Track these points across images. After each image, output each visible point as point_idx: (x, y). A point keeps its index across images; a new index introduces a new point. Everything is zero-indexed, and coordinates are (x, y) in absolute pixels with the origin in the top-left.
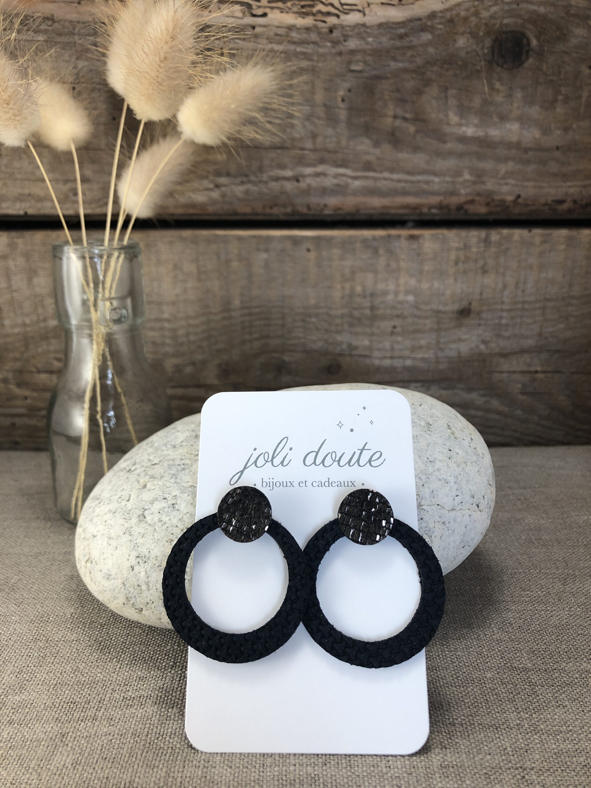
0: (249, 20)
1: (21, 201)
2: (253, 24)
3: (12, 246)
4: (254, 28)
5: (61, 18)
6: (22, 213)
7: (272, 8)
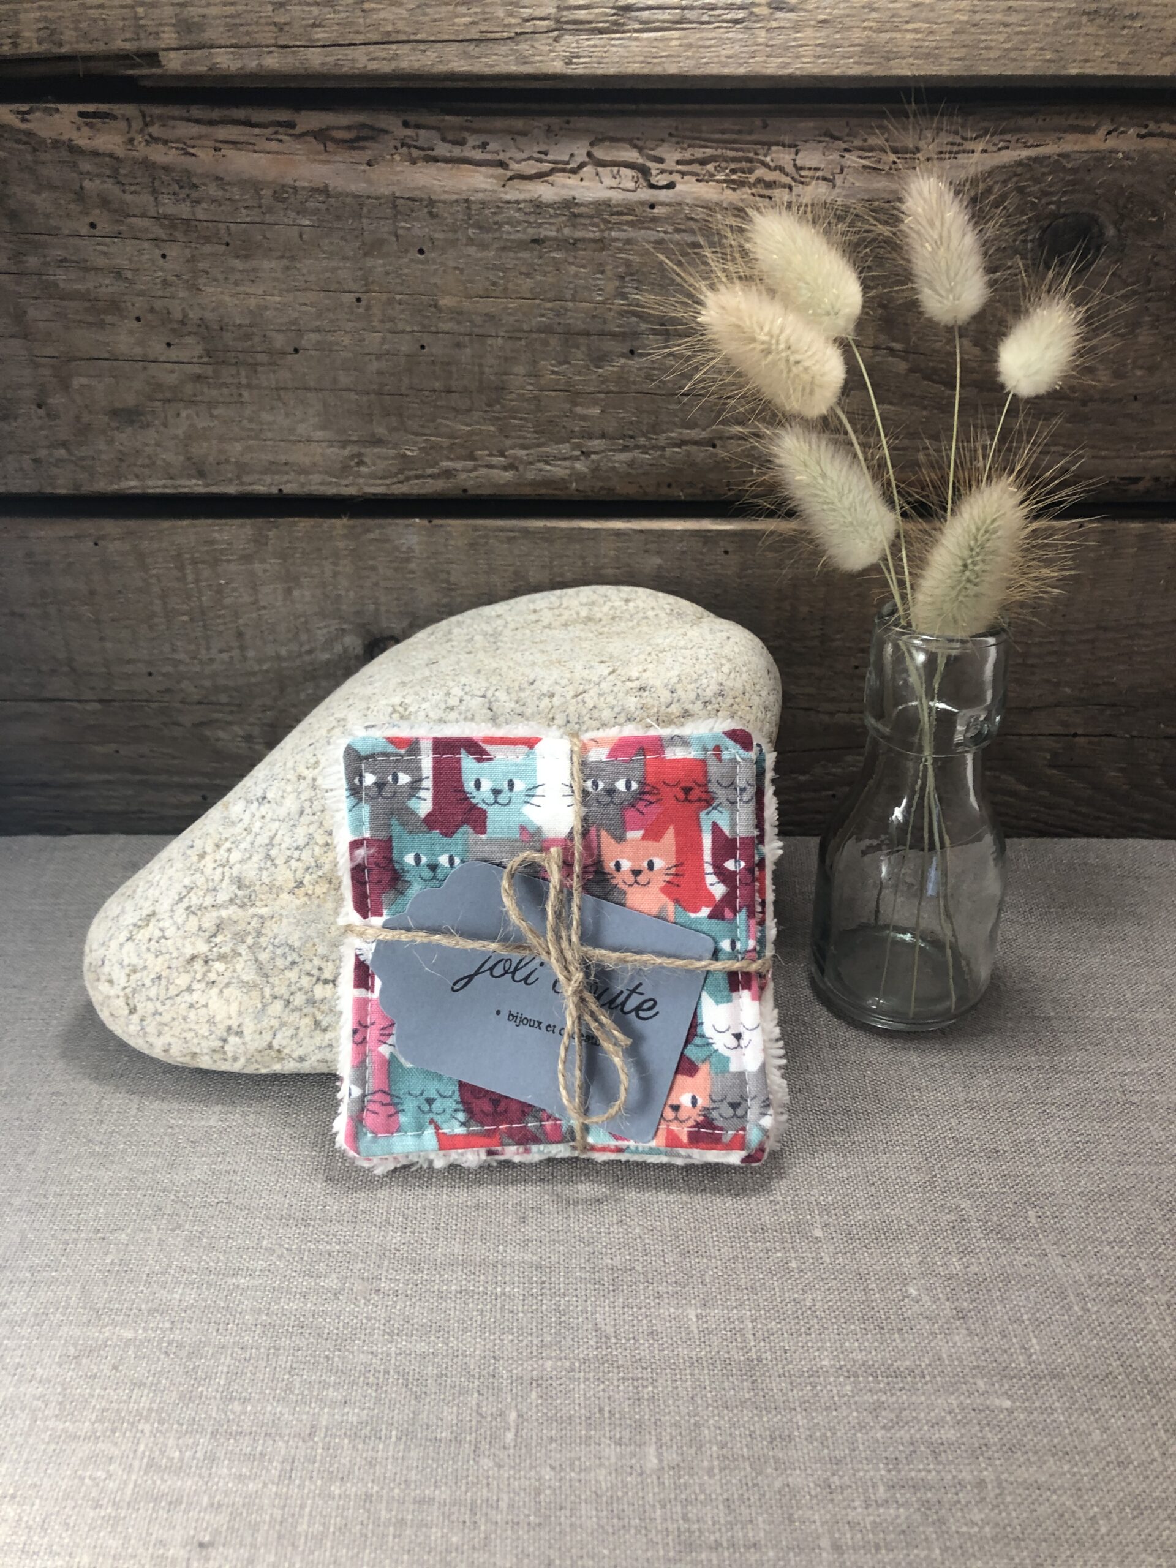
0: (646, 194)
1: (274, 473)
2: (653, 200)
3: (260, 541)
4: (652, 206)
5: (339, 189)
6: (274, 490)
7: (683, 174)
